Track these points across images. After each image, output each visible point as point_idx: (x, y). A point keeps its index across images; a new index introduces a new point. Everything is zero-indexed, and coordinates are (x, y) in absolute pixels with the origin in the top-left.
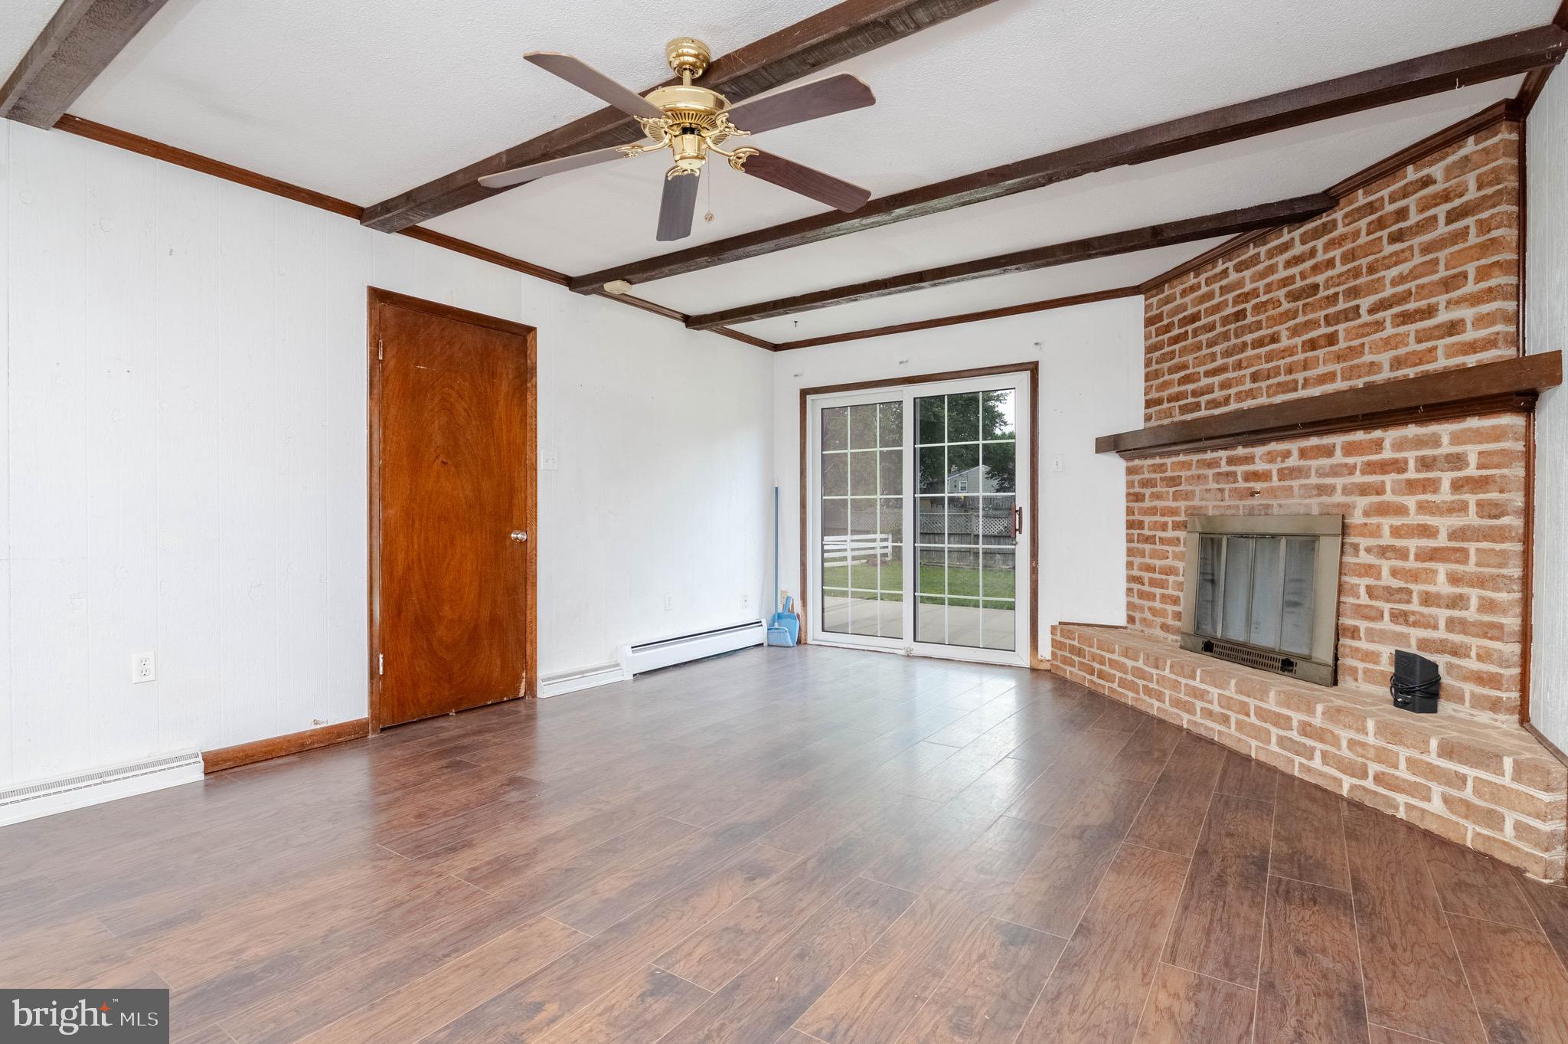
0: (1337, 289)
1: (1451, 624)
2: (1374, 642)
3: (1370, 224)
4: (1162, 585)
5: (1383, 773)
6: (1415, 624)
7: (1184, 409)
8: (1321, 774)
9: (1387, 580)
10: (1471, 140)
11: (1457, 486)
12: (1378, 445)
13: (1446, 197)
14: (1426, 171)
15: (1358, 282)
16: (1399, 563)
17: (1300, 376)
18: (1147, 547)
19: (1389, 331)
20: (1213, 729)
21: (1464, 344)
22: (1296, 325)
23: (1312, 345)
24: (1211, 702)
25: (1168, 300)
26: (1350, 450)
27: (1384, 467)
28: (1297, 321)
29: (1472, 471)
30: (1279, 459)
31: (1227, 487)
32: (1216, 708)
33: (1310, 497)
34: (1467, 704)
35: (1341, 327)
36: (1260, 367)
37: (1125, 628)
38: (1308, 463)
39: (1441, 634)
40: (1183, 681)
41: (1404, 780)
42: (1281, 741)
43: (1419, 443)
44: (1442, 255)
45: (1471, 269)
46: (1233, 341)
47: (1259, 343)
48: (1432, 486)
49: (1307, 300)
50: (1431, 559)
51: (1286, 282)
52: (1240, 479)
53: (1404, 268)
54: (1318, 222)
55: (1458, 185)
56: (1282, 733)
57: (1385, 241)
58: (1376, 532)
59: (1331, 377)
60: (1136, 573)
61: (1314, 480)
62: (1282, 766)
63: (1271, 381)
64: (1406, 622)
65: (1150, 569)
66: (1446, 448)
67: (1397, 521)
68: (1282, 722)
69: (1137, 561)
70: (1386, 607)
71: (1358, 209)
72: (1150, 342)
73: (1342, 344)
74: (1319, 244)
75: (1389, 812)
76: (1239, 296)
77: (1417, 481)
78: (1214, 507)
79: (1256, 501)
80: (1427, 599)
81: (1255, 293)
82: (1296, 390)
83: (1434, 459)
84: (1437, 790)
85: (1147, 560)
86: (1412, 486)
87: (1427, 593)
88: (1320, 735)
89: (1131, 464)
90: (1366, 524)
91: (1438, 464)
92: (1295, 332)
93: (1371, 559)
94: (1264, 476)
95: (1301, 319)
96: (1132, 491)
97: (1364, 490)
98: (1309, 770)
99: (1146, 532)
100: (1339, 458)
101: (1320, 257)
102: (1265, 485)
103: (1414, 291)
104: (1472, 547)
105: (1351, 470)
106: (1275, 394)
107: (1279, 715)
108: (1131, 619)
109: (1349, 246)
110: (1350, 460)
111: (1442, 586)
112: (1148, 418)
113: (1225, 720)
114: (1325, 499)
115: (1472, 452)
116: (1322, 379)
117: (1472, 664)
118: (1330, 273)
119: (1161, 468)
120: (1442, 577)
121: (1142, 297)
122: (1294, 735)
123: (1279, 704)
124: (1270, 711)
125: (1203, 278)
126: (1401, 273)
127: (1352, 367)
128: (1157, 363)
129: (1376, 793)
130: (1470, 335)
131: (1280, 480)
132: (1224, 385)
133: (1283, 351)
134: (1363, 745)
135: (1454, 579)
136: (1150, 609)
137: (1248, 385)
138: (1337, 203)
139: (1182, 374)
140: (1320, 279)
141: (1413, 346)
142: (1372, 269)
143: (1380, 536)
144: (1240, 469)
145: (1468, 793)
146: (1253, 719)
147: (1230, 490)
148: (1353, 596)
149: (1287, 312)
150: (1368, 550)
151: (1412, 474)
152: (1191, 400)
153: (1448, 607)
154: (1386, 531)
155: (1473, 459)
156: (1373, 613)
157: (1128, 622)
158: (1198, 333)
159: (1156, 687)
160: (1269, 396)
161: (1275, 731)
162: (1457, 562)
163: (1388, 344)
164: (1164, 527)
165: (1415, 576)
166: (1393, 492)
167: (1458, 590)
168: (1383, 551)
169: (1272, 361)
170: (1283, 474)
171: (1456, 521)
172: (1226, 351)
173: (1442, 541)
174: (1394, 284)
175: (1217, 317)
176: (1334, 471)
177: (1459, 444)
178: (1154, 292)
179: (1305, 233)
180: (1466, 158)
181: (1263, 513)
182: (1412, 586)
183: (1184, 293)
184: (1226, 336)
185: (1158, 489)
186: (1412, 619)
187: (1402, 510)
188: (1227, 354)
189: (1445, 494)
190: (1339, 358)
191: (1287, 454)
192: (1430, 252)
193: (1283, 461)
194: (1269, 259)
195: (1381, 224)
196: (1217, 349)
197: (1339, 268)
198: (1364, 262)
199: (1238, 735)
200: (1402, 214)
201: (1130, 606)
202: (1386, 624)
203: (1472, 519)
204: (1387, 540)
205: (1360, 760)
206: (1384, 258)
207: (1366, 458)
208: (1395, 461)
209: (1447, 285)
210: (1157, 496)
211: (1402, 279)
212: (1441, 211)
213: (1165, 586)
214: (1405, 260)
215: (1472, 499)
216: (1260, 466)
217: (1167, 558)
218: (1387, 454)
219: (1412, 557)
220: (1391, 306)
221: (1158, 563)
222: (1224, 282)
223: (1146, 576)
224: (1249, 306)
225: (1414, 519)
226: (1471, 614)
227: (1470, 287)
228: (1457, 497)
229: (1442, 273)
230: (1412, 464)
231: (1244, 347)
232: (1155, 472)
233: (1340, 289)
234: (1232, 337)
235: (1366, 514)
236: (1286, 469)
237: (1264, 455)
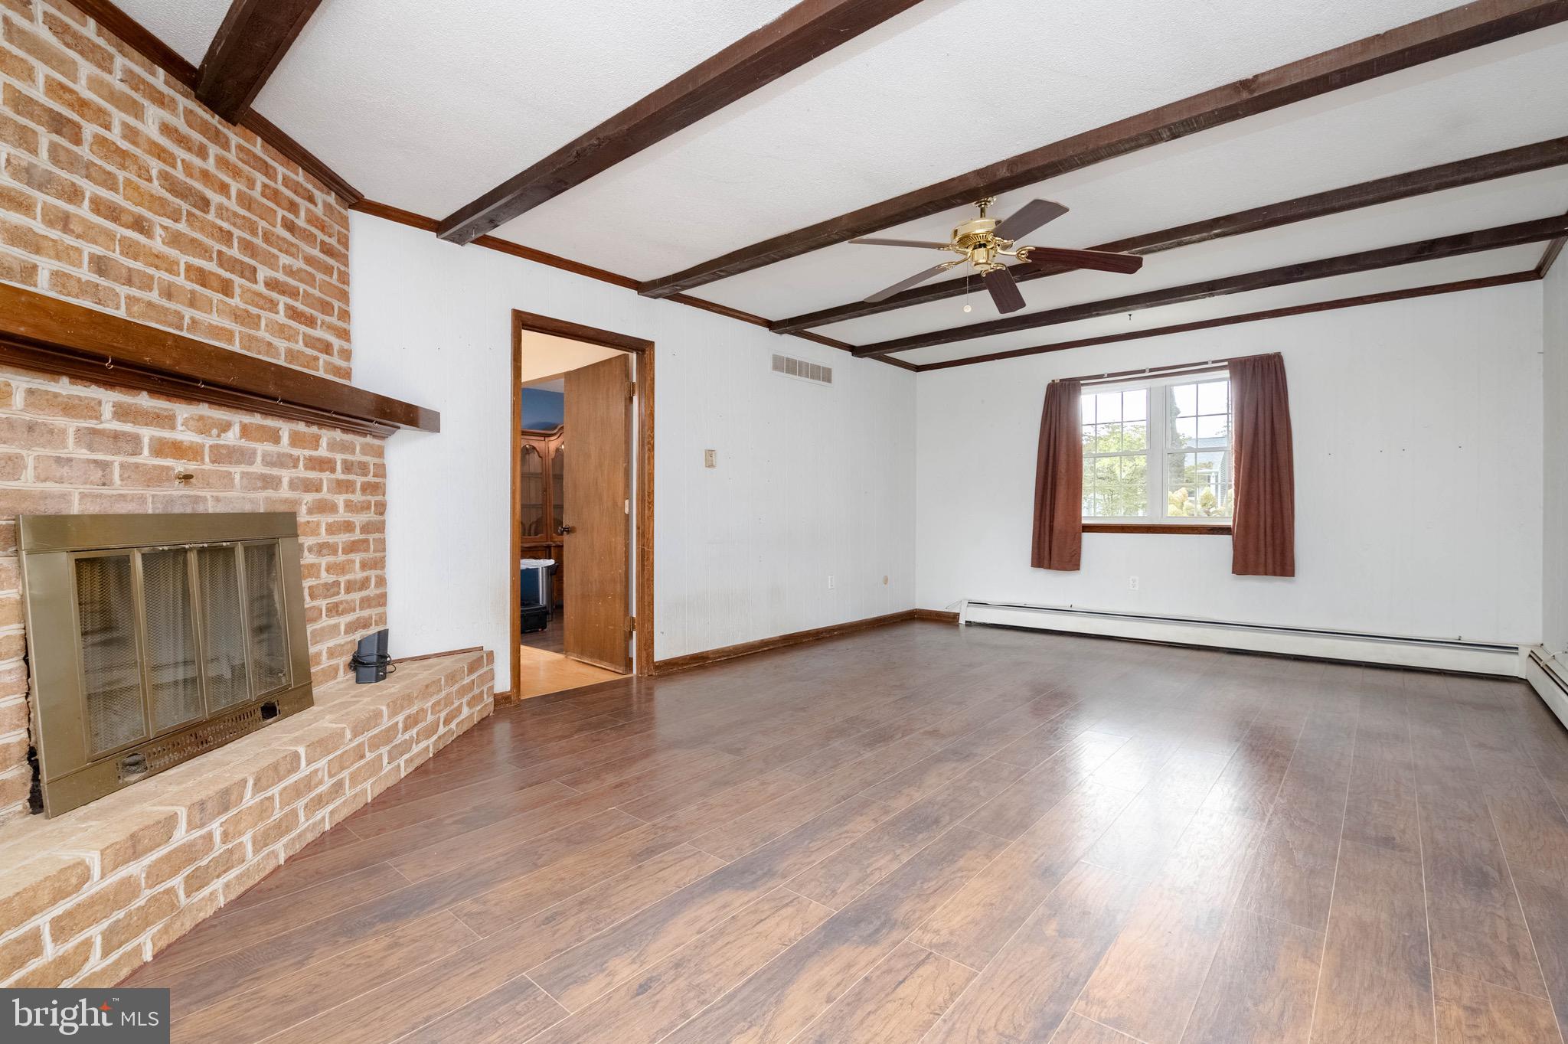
1: (363, 603)
3: (266, 186)
6: (342, 612)
9: (325, 577)
10: (333, 195)
11: (364, 488)
13: (322, 226)
16: (332, 559)
19: (281, 318)
21: (336, 367)
22: (179, 233)
23: (204, 278)
27: (323, 465)
28: (177, 226)
29: (371, 478)
30: (215, 432)
31: (117, 460)
33: (254, 489)
35: (237, 280)
36: (109, 254)
38: (253, 445)
39: (359, 613)
43: (342, 447)
44: (318, 276)
45: (336, 305)
47: (110, 212)
48: (351, 487)
49: (193, 210)
50: (351, 551)
51: (159, 151)
52: (146, 451)
53: (293, 263)
54: (207, 117)
55: (328, 225)
57: (281, 220)
61: (258, 468)
62: (391, 781)
63: (132, 291)
64: (338, 613)
66: (358, 456)
67: (331, 518)
68: (388, 735)
70: (324, 604)
71: (257, 157)
73: (236, 301)
77: (342, 481)
79: (175, 491)
80: (348, 587)
83: (352, 464)
86: (338, 486)
87: (348, 582)
90: (308, 522)
91: (354, 469)
92: (175, 240)
93: (311, 559)
94: (193, 453)
95: (182, 228)
97: (306, 486)
98: (411, 760)
102: (193, 466)
103: (303, 293)
110: (296, 452)
111: (358, 573)
114: (270, 493)
115: (371, 462)
118: (224, 200)
120: (358, 565)
131: (213, 462)
135: (363, 565)
138: (234, 122)
140: (211, 196)
142: (267, 238)
143: (317, 534)
144: (145, 433)
145: (475, 690)
149: (162, 201)
150: (310, 550)
151: (338, 475)
155: (372, 469)
163: (281, 331)
165: (343, 569)
166: (328, 490)
167: (365, 574)
168: (319, 549)
169: (135, 259)
171: (366, 517)
173: (357, 535)
174: (285, 271)
176: (282, 461)
177: (365, 454)
180: (330, 206)
182: (341, 578)
186: (341, 608)
187: (333, 508)
191: (225, 427)
193: (220, 436)
197: (233, 205)
200: (296, 209)
202: (325, 621)
203: (372, 515)
204: (323, 537)
206: (280, 238)
207: (306, 453)
209: (322, 306)
211: (291, 272)
214: (294, 256)
215: (372, 500)
216: (184, 435)
218: (322, 452)
219: (340, 551)
220: (284, 294)
225: (342, 516)
229: (318, 292)
230: (339, 466)
235: (310, 512)
236: (222, 446)
237: (192, 418)
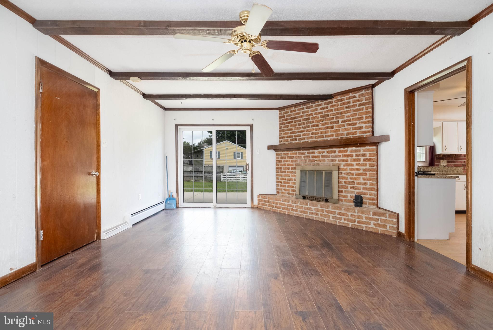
0: (333, 116)
1: (364, 189)
2: (346, 193)
3: (341, 103)
4: (288, 183)
5: (359, 221)
6: (356, 189)
7: (292, 140)
8: (344, 223)
9: (349, 180)
10: (364, 90)
11: (364, 160)
12: (346, 151)
13: (359, 101)
14: (354, 95)
15: (338, 115)
16: (352, 176)
17: (324, 135)
18: (283, 174)
19: (346, 127)
20: (314, 217)
21: (363, 131)
22: (323, 123)
23: (327, 128)
24: (313, 210)
25: (286, 113)
26: (339, 152)
27: (348, 156)
28: (323, 122)
29: (368, 157)
30: (322, 153)
31: (307, 159)
32: (314, 212)
33: (330, 162)
34: (368, 204)
35: (334, 125)
36: (313, 132)
37: (276, 195)
38: (329, 154)
39: (362, 191)
40: (304, 206)
41: (364, 221)
42: (333, 217)
43: (356, 151)
44: (358, 113)
45: (364, 116)
46: (306, 125)
47: (313, 126)
48: (359, 160)
49: (326, 118)
50: (359, 175)
51: (320, 113)
52: (311, 158)
53: (350, 114)
54: (328, 101)
55: (361, 99)
56: (333, 215)
57: (345, 107)
58: (346, 170)
59: (332, 136)
60: (279, 180)
61: (331, 158)
62: (333, 223)
63: (317, 135)
64: (354, 189)
65: (284, 179)
66: (362, 152)
67: (351, 167)
68: (332, 213)
69: (280, 177)
70: (349, 186)
71: (338, 100)
72: (280, 122)
73: (335, 129)
74: (329, 106)
75: (361, 229)
76: (307, 114)
77: (355, 159)
78: (303, 164)
79: (315, 163)
80: (358, 184)
81: (312, 114)
82: (323, 138)
83: (359, 154)
84: (372, 222)
85: (283, 177)
86: (354, 160)
87: (358, 182)
88: (343, 215)
89: (277, 153)
90: (344, 168)
91: (360, 156)
92: (323, 124)
93: (345, 176)
94: (318, 157)
95: (324, 122)
96: (278, 160)
97: (343, 161)
98: (341, 223)
99: (283, 170)
100: (337, 153)
101: (329, 109)
102: (318, 159)
103: (352, 119)
104: (368, 172)
105: (340, 156)
106: (318, 138)
107: (332, 211)
108: (278, 192)
109: (336, 107)
110: (340, 154)
111: (362, 181)
112: (280, 141)
113: (317, 214)
114: (334, 162)
115: (368, 153)
116: (330, 136)
117: (368, 196)
118: (332, 113)
119: (287, 154)
120: (362, 179)
121: (278, 111)
122: (337, 215)
123: (332, 209)
124: (330, 211)
125: (297, 109)
126: (349, 115)
127: (337, 134)
128: (283, 128)
129: (358, 225)
130: (364, 130)
131: (322, 158)
132: (303, 135)
133: (320, 129)
134: (354, 215)
135: (364, 179)
136: (284, 189)
137: (310, 136)
138: (333, 98)
139: (291, 131)
140: (329, 113)
141: (352, 131)
142: (342, 113)
143: (347, 171)
144: (311, 155)
145: (379, 222)
146: (325, 213)
147: (308, 160)
148: (341, 184)
149: (320, 120)
150: (344, 174)
151: (354, 157)
152: (294, 138)
153: (363, 185)
154: (349, 169)
155: (368, 155)
156: (346, 187)
157: (277, 193)
158: (296, 122)
159: (295, 208)
160: (316, 139)
161: (331, 215)
162: (365, 176)
163: (346, 130)
164: (288, 169)
165: (355, 179)
166: (350, 161)
167: (365, 181)
168: (348, 174)
169: (317, 131)
170: (322, 157)
171: (365, 167)
172: (304, 127)
173: (361, 172)
174: (347, 117)
175: (301, 119)
176: (336, 156)
177: (365, 152)
178: (282, 110)
179: (325, 103)
180: (363, 94)
181: (317, 165)
182: (355, 181)
183: (291, 112)
184: (304, 123)
185: (286, 159)
186: (355, 188)
187: (352, 165)
188: (304, 128)
189: (362, 162)
190: (334, 131)
191: (324, 152)
192: (355, 112)
193: (323, 154)
194: (316, 107)
195: (344, 104)
196: (301, 126)
197: (334, 112)
198: (340, 111)
199: (321, 217)
200: (349, 103)
201: (277, 189)
202: (349, 189)
203: (368, 167)
204: (349, 171)
205: (354, 219)
206: (345, 111)
207: (343, 154)
208: (351, 155)
209: (359, 119)
210: (286, 161)
211: (349, 116)
212: (358, 103)
213: (289, 183)
214: (349, 113)
215: (368, 163)
216: (316, 155)
217: (290, 176)
218: (349, 153)
219: (355, 175)
220: (346, 122)
221: (286, 178)
222: (303, 111)
223: (283, 181)
224: (310, 117)
225: (355, 167)
226: (368, 186)
227: (364, 120)
228: (364, 162)
229: (358, 116)
230: (354, 155)
231: (309, 126)
232: (285, 155)
233: (334, 116)
234: (306, 124)
235: (344, 166)
236: (323, 155)
237: (317, 152)
